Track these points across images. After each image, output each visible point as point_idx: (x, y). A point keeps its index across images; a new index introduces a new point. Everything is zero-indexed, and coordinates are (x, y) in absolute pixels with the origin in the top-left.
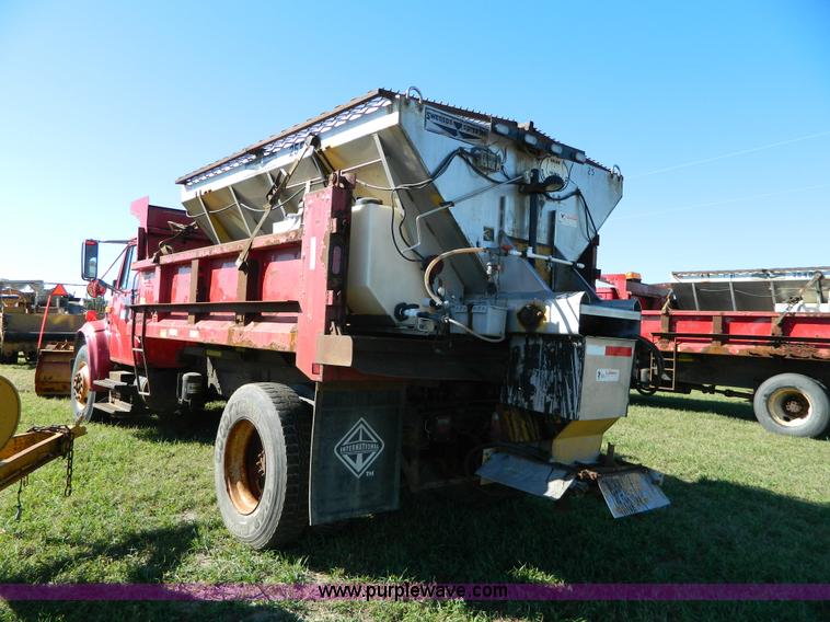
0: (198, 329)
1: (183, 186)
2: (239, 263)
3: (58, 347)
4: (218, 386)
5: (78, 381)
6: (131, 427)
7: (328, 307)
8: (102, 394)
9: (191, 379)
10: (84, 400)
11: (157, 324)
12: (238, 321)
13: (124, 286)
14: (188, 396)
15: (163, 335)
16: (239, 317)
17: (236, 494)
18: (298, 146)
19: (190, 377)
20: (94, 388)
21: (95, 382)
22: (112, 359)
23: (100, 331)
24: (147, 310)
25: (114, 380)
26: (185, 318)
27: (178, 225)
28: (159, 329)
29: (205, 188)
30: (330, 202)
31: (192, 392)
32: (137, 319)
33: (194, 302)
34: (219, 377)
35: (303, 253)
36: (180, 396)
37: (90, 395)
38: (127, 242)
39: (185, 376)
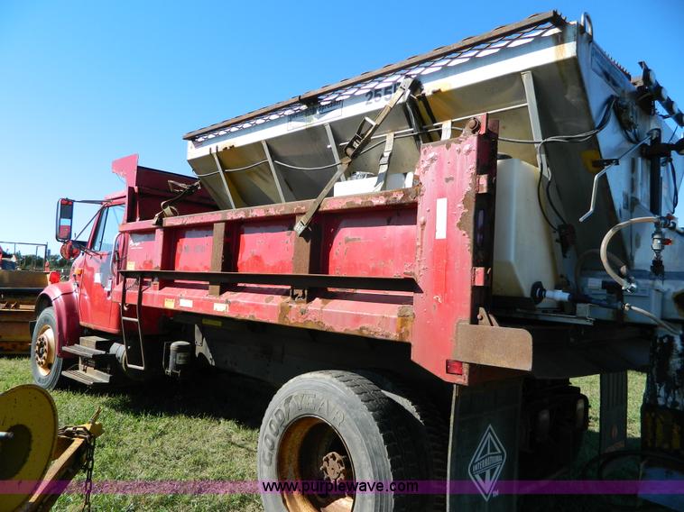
0: (227, 302)
1: (190, 142)
2: (299, 228)
3: (8, 306)
4: (209, 356)
5: (41, 345)
6: (101, 395)
7: (474, 288)
8: (70, 361)
9: (180, 349)
10: (48, 366)
11: (158, 292)
12: (294, 297)
13: (97, 248)
14: (177, 367)
15: (170, 305)
16: (300, 292)
17: (294, 505)
18: (382, 93)
19: (180, 346)
20: (62, 354)
21: (65, 348)
22: (82, 323)
23: (67, 294)
24: (142, 277)
25: (87, 346)
26: (206, 288)
27: (180, 185)
28: (163, 298)
29: (223, 145)
30: (474, 154)
31: (180, 362)
32: (128, 286)
33: (218, 271)
34: (210, 346)
35: (421, 218)
36: (167, 366)
37: (55, 361)
38: (101, 203)
39: (174, 345)
